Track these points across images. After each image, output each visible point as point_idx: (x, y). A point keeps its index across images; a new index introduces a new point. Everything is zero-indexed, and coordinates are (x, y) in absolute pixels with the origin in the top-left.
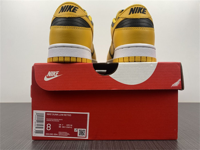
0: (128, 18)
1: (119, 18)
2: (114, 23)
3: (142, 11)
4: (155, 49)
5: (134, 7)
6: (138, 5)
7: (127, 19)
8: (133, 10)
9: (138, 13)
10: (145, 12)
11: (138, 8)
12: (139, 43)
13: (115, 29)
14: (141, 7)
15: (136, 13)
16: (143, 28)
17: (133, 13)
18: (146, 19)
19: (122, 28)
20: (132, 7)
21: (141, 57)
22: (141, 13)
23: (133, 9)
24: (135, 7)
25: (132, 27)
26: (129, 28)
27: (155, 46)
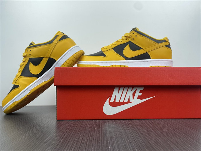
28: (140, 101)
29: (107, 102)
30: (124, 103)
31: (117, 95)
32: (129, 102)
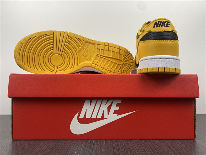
0: (153, 31)
1: (143, 31)
2: (139, 35)
3: (166, 24)
4: (179, 60)
5: (157, 21)
6: (162, 19)
7: (151, 32)
8: (157, 24)
9: (162, 26)
10: (169, 25)
11: (161, 21)
12: (163, 55)
13: (140, 41)
14: (165, 21)
15: (159, 26)
16: (166, 40)
17: (157, 27)
18: (170, 32)
19: (146, 41)
20: (156, 21)
21: (165, 68)
22: (164, 26)
23: (157, 22)
24: (159, 20)
25: (156, 40)
26: (153, 40)
27: (180, 57)
28: (116, 117)
29: (75, 119)
30: (96, 120)
31: (88, 110)
32: (103, 118)
